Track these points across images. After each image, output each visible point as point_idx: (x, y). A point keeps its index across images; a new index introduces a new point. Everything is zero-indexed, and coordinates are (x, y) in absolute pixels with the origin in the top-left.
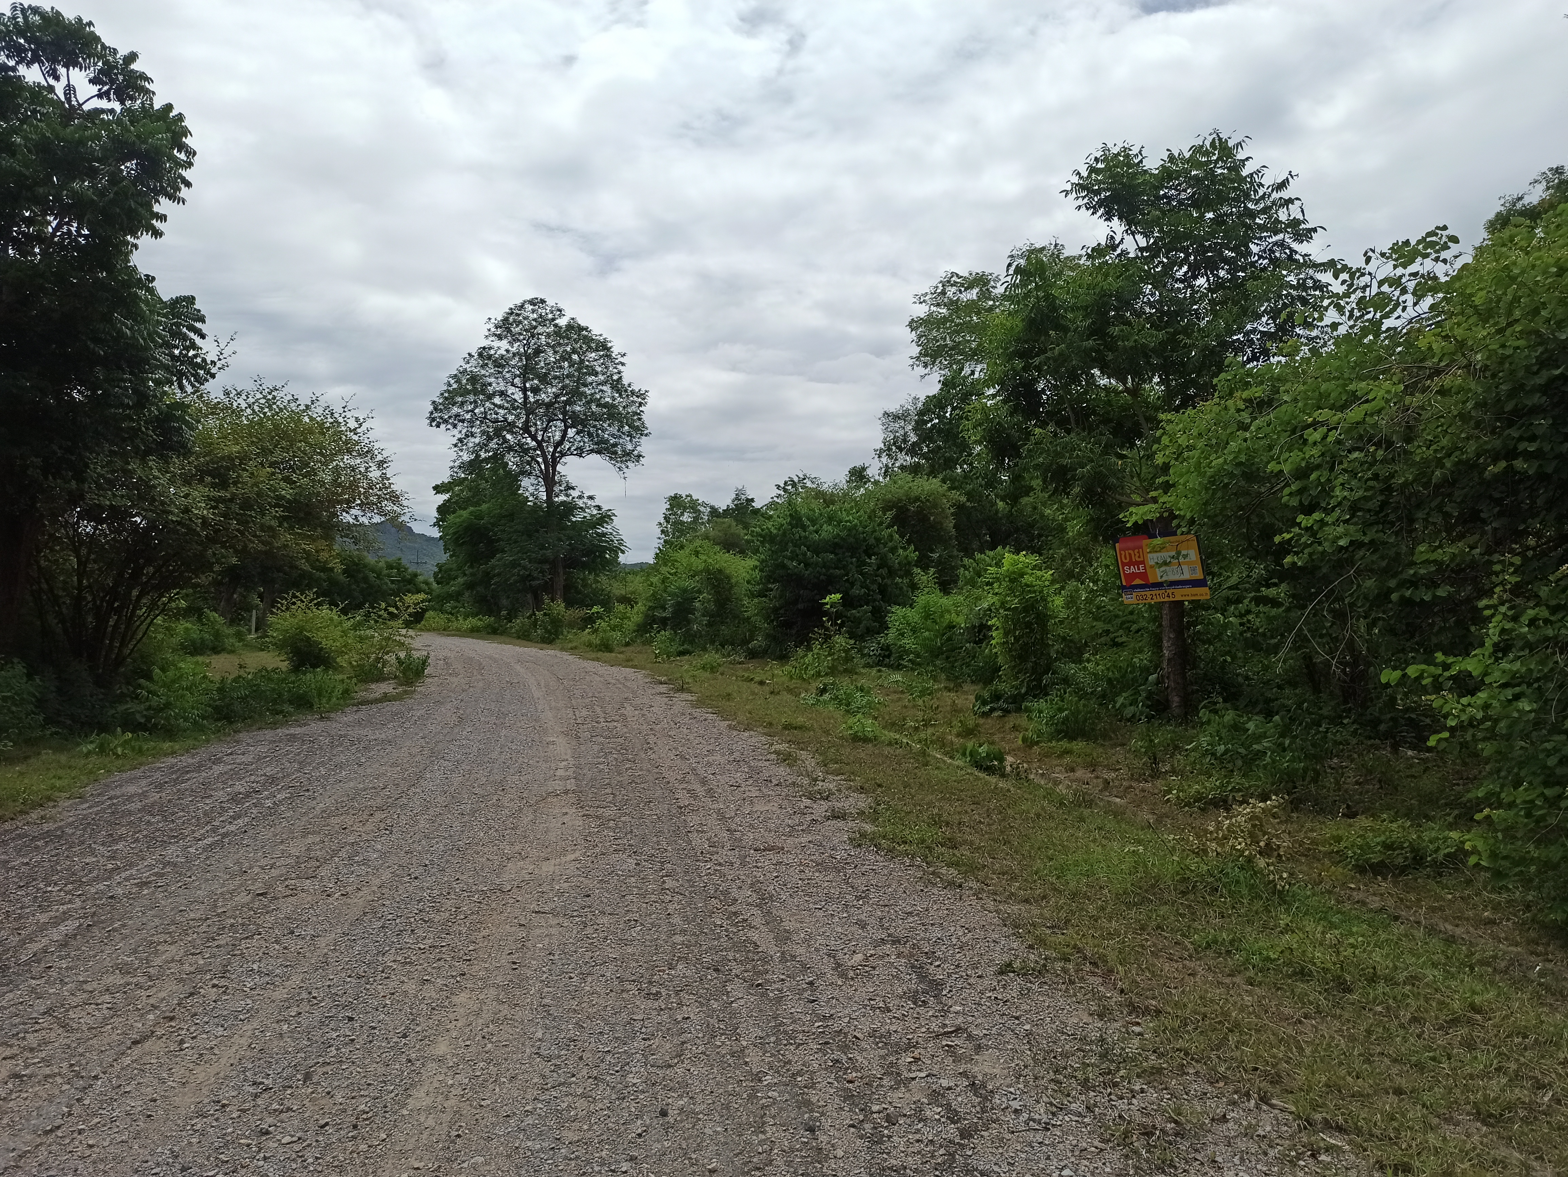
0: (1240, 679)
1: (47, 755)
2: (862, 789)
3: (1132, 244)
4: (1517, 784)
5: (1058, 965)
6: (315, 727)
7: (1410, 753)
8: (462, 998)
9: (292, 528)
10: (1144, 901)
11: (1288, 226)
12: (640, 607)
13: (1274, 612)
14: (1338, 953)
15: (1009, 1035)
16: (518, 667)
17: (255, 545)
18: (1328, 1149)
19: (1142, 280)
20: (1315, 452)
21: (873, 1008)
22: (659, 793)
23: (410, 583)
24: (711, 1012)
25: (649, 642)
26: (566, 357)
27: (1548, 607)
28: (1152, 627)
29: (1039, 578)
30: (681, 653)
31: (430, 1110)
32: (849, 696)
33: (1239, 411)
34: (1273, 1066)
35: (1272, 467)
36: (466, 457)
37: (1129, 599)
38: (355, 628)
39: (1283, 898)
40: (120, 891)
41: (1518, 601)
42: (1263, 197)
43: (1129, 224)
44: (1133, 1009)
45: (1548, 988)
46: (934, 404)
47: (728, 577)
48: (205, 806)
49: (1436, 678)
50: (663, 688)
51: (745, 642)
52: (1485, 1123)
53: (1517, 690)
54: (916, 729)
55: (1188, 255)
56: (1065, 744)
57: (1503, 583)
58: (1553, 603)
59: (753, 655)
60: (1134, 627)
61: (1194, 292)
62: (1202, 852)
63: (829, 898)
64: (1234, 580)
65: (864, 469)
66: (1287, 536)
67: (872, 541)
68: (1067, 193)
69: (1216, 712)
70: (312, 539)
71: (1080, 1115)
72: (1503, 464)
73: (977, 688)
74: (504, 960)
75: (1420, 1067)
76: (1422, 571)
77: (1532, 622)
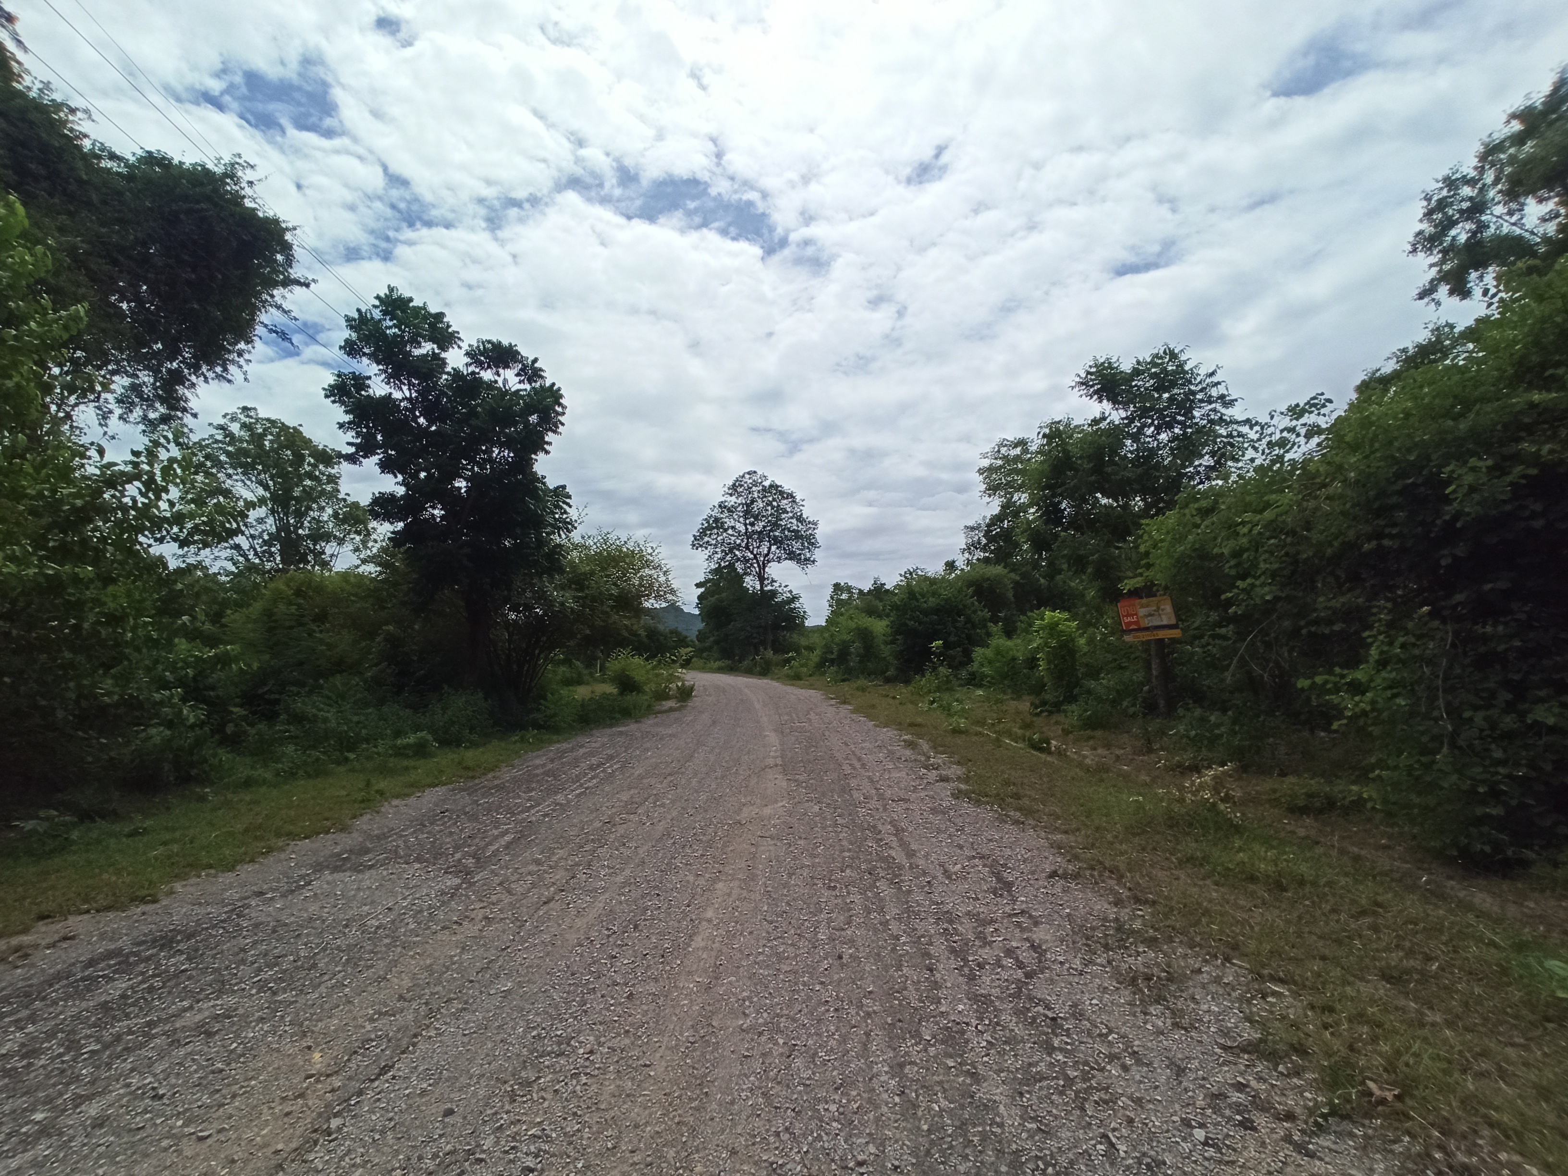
0: (1205, 688)
1: (495, 742)
2: (959, 763)
3: (1117, 416)
4: (1399, 754)
5: (1088, 873)
6: (632, 727)
7: (1322, 734)
8: (720, 885)
9: (618, 612)
10: (1144, 832)
11: (1218, 398)
12: (818, 652)
13: (1225, 643)
14: (1276, 865)
15: (1056, 916)
16: (746, 690)
17: (599, 623)
18: (1274, 994)
19: (1124, 438)
20: (1244, 540)
21: (968, 898)
22: (832, 766)
23: (683, 642)
24: (867, 899)
25: (824, 673)
26: (769, 504)
27: (1414, 635)
28: (1144, 656)
29: (1069, 627)
30: (844, 680)
31: (705, 948)
32: (950, 705)
33: (1192, 516)
34: (1233, 938)
35: (1215, 551)
36: (713, 566)
37: (1127, 638)
38: (654, 668)
39: (1237, 829)
40: (534, 819)
41: (1393, 632)
42: (1200, 382)
43: (1114, 403)
44: (1137, 900)
45: (1432, 892)
46: (996, 520)
47: (871, 632)
48: (576, 772)
49: (1335, 683)
50: (833, 702)
51: (883, 672)
52: (1388, 982)
53: (1395, 691)
54: (993, 724)
55: (1153, 420)
56: (1089, 732)
57: (1380, 620)
58: (1418, 632)
59: (888, 680)
60: (1133, 656)
61: (1159, 443)
62: (1182, 800)
63: (939, 831)
64: (1196, 625)
65: (954, 562)
66: (1230, 595)
67: (961, 607)
68: (1073, 388)
69: (1188, 710)
70: (629, 618)
71: (1103, 966)
72: (1374, 543)
73: (1032, 697)
74: (743, 865)
75: (1339, 942)
76: (1322, 614)
77: (1403, 646)
